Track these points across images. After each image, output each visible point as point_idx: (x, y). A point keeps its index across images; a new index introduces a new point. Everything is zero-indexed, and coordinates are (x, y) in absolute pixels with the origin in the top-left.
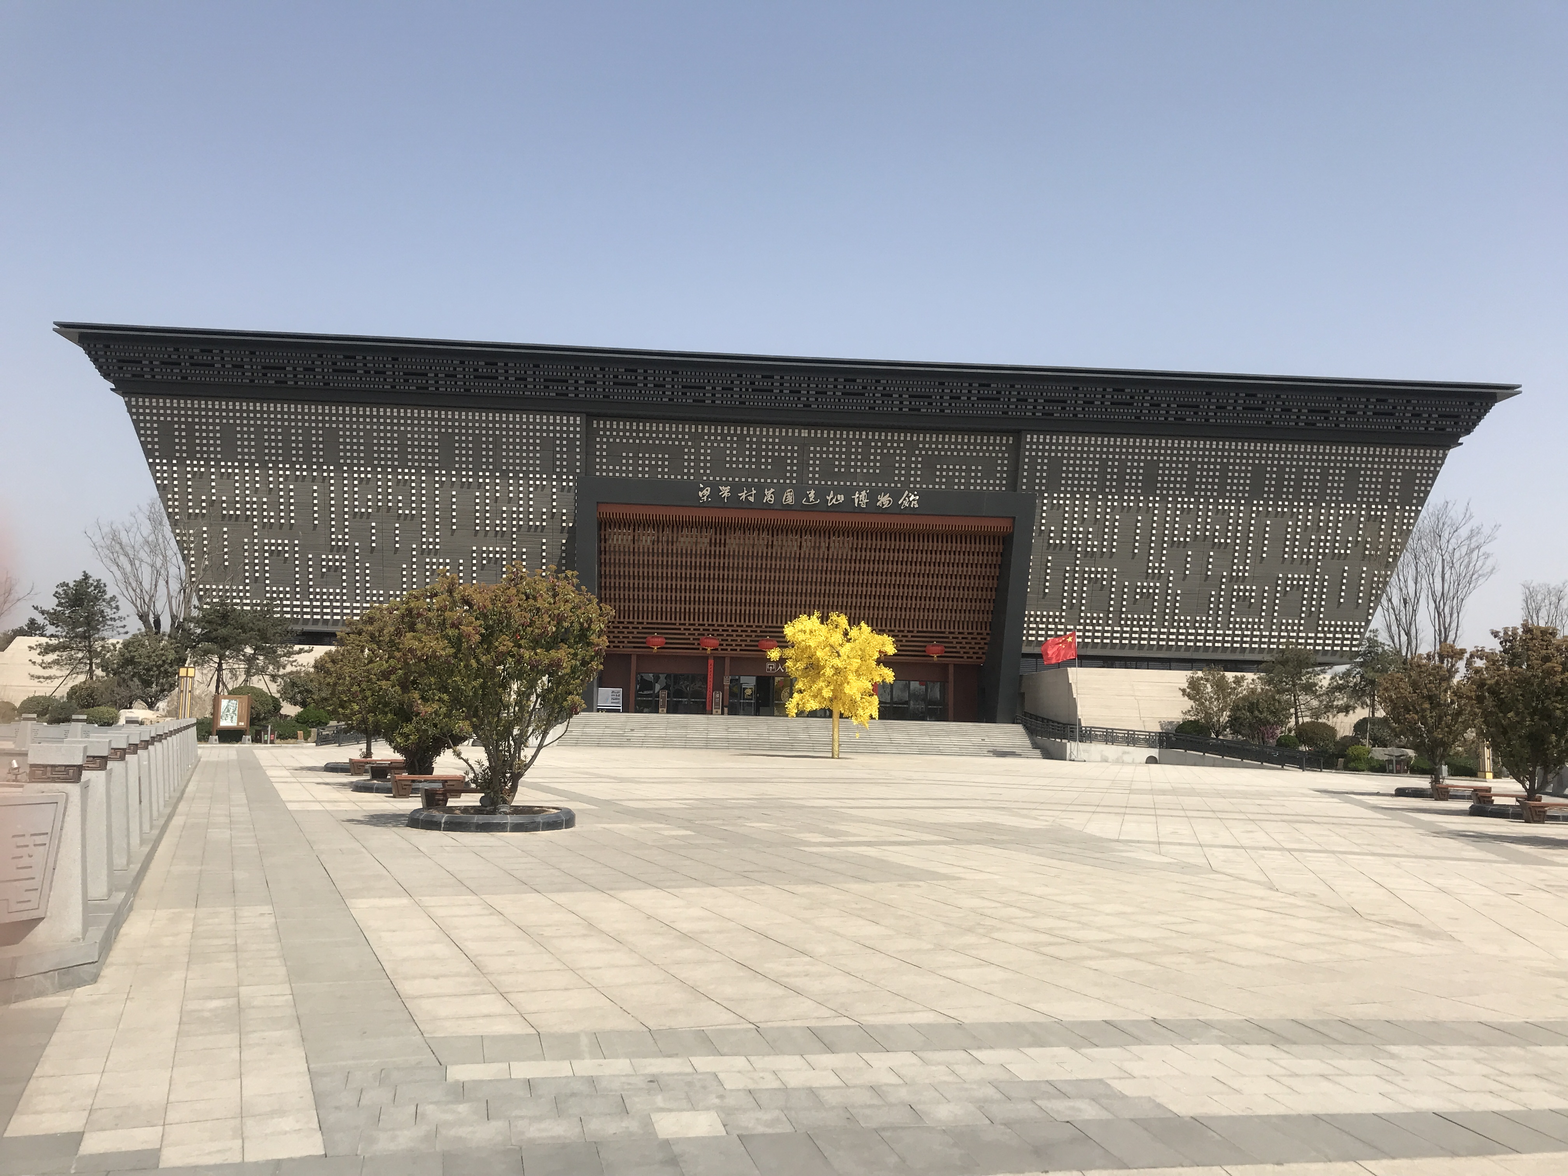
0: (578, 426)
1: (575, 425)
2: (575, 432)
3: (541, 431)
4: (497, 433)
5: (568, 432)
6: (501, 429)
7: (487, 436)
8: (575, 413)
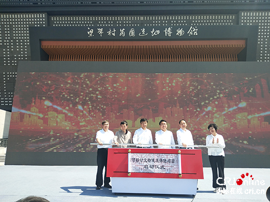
0: (44, 18)
1: (42, 18)
2: (43, 21)
3: (29, 21)
4: (11, 23)
5: (40, 21)
6: (12, 21)
7: (7, 25)
8: (42, 12)
